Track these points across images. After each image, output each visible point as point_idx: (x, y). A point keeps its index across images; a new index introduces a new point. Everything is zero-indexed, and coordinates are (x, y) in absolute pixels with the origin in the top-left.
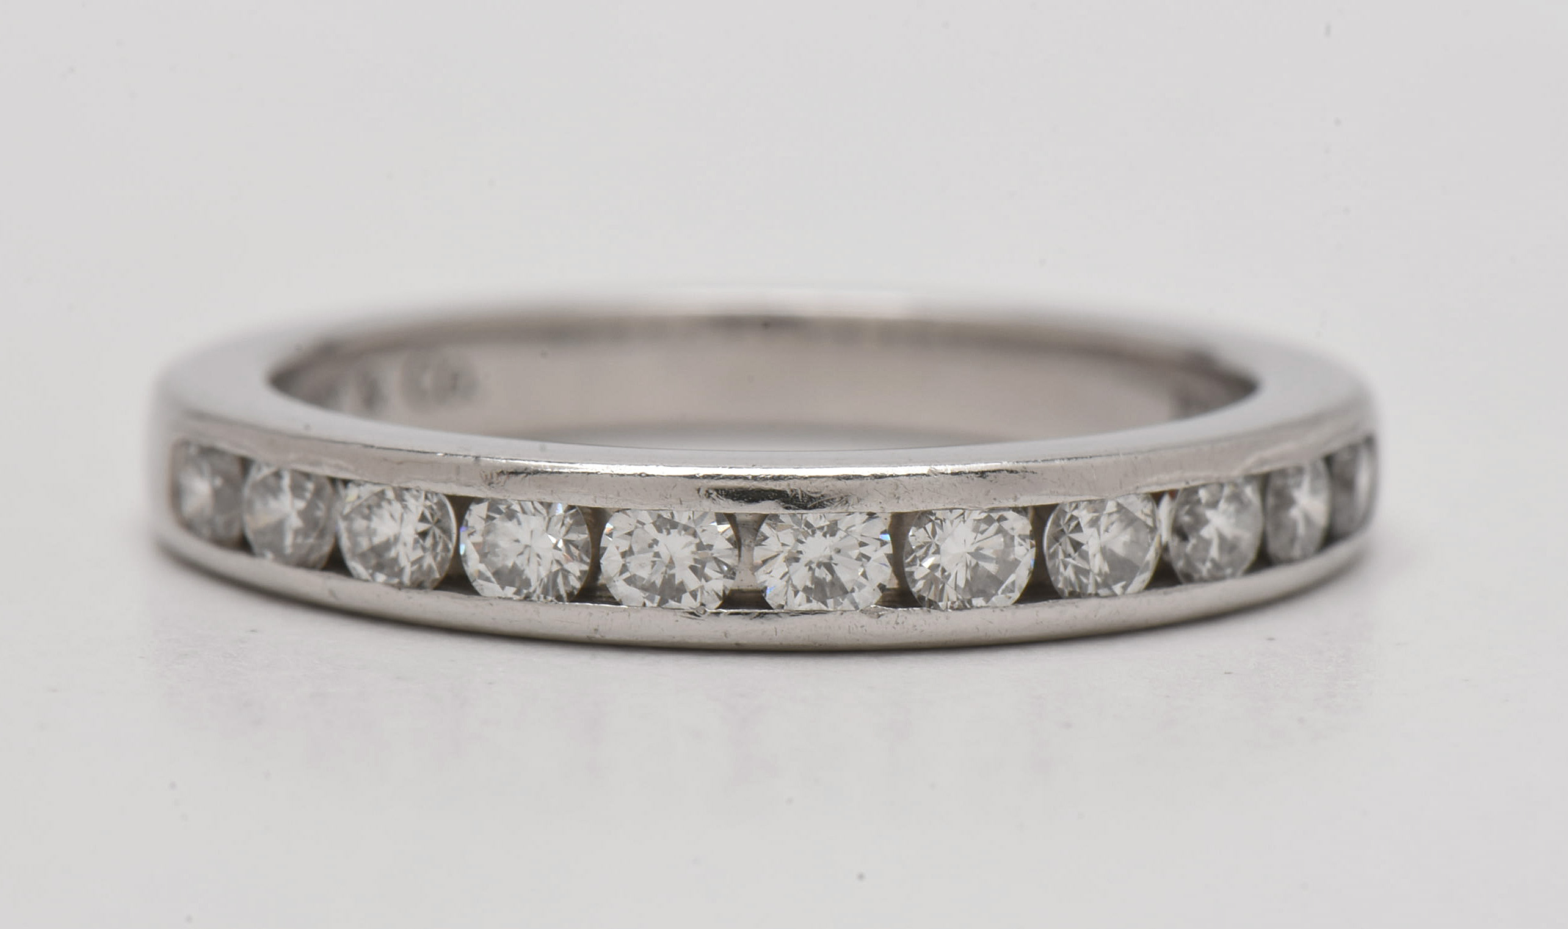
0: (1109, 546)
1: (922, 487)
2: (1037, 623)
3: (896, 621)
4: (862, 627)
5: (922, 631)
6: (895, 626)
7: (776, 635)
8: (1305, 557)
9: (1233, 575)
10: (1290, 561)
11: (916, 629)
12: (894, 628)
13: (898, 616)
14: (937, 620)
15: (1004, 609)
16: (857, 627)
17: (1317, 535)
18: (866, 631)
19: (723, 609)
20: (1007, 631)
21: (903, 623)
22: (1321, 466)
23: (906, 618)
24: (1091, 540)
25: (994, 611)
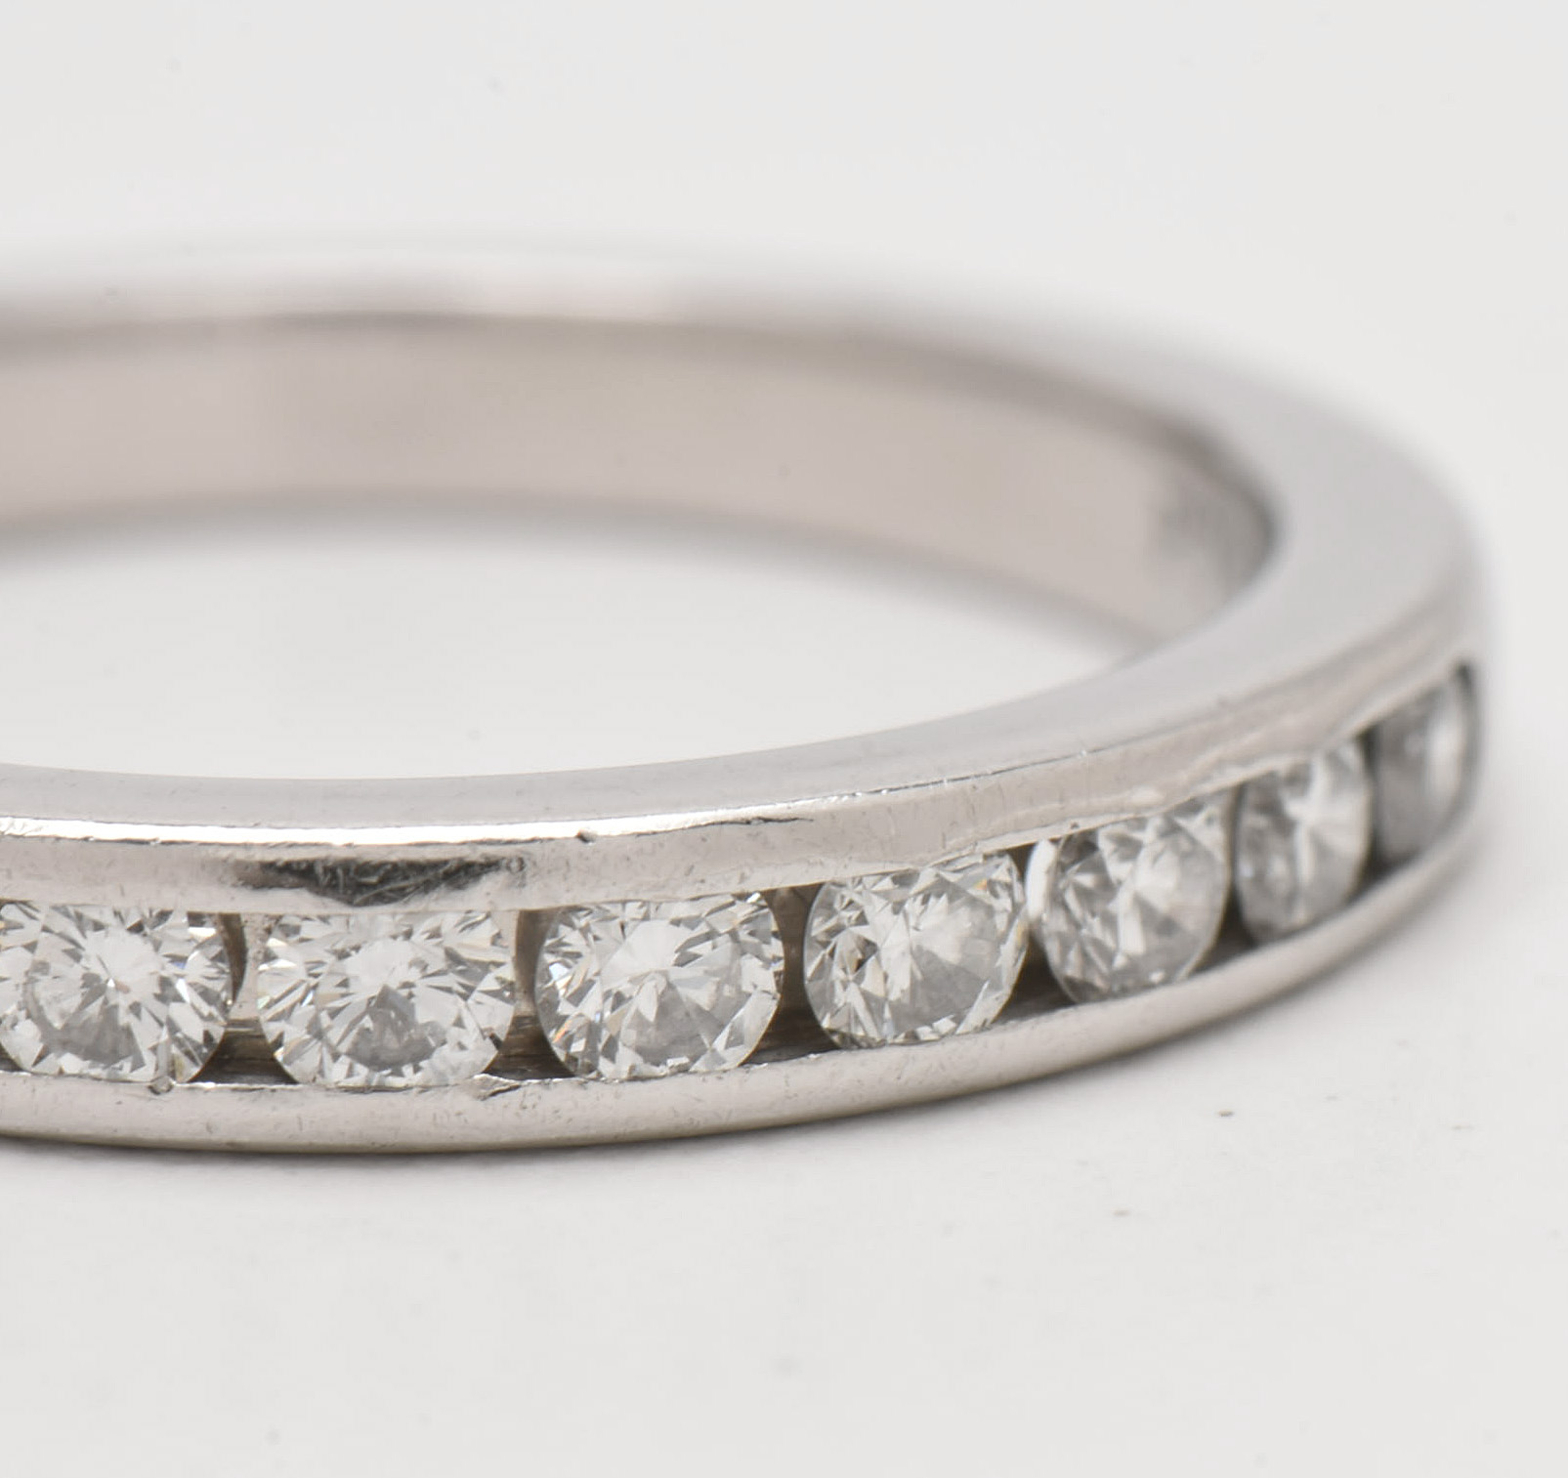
0: (926, 945)
1: (568, 864)
2: (789, 1098)
3: (521, 1105)
4: (459, 1114)
5: (570, 1120)
6: (521, 1112)
7: (301, 1129)
8: (1315, 923)
9: (1167, 981)
10: (1290, 934)
11: (559, 1117)
12: (517, 1114)
13: (524, 1096)
14: (598, 1099)
15: (724, 1075)
16: (449, 1116)
17: (1345, 874)
18: (466, 1121)
19: (204, 1081)
20: (730, 1112)
21: (534, 1106)
22: (1352, 756)
23: (540, 1098)
24: (893, 935)
25: (704, 1080)
